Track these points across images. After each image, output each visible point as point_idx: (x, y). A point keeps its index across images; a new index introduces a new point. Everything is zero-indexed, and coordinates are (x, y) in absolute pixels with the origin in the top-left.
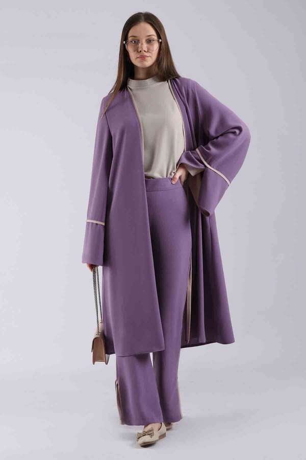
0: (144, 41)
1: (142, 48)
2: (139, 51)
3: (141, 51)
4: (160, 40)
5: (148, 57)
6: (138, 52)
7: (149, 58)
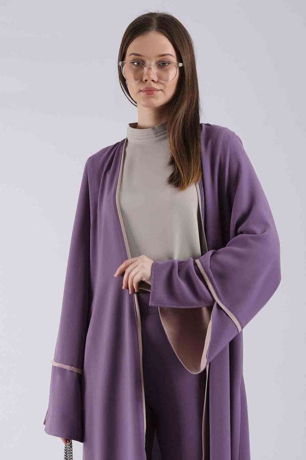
0: (153, 63)
1: (148, 75)
2: (144, 79)
3: (146, 80)
4: (181, 65)
5: (159, 90)
6: (141, 81)
7: (160, 92)
